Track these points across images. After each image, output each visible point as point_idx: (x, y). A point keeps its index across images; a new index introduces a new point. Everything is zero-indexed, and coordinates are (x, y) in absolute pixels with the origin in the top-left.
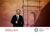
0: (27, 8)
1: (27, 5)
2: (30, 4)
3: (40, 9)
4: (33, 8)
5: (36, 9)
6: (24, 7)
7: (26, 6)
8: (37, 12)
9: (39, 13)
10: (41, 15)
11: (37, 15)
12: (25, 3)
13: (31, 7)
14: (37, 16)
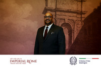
8: (76, 25)
11: (75, 30)
12: (50, 4)
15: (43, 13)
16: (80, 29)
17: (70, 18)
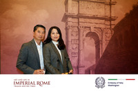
0: (76, 20)
1: (76, 13)
2: (85, 10)
3: (111, 25)
4: (93, 21)
5: (102, 24)
6: (70, 19)
7: (73, 17)
8: (104, 33)
9: (108, 35)
10: (114, 40)
11: (104, 40)
12: (71, 9)
13: (88, 20)
14: (104, 44)
16: (109, 39)
17: (97, 26)
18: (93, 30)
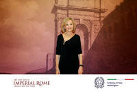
2: (74, 2)
4: (82, 13)
6: (59, 11)
7: (62, 9)
9: (97, 27)
15: (52, 12)
16: (98, 31)
17: (86, 18)
18: (82, 22)
